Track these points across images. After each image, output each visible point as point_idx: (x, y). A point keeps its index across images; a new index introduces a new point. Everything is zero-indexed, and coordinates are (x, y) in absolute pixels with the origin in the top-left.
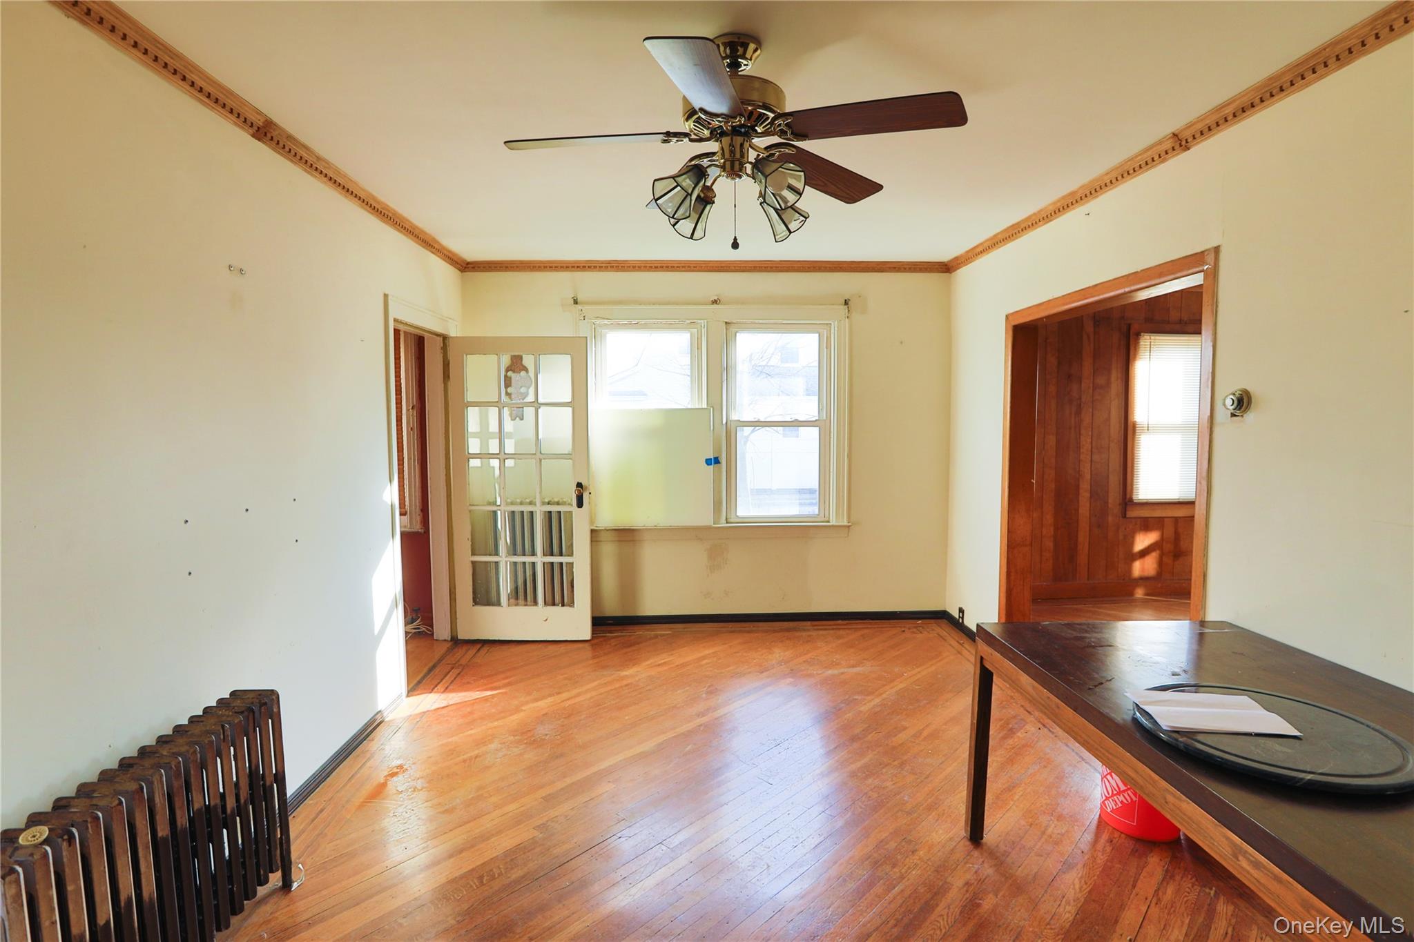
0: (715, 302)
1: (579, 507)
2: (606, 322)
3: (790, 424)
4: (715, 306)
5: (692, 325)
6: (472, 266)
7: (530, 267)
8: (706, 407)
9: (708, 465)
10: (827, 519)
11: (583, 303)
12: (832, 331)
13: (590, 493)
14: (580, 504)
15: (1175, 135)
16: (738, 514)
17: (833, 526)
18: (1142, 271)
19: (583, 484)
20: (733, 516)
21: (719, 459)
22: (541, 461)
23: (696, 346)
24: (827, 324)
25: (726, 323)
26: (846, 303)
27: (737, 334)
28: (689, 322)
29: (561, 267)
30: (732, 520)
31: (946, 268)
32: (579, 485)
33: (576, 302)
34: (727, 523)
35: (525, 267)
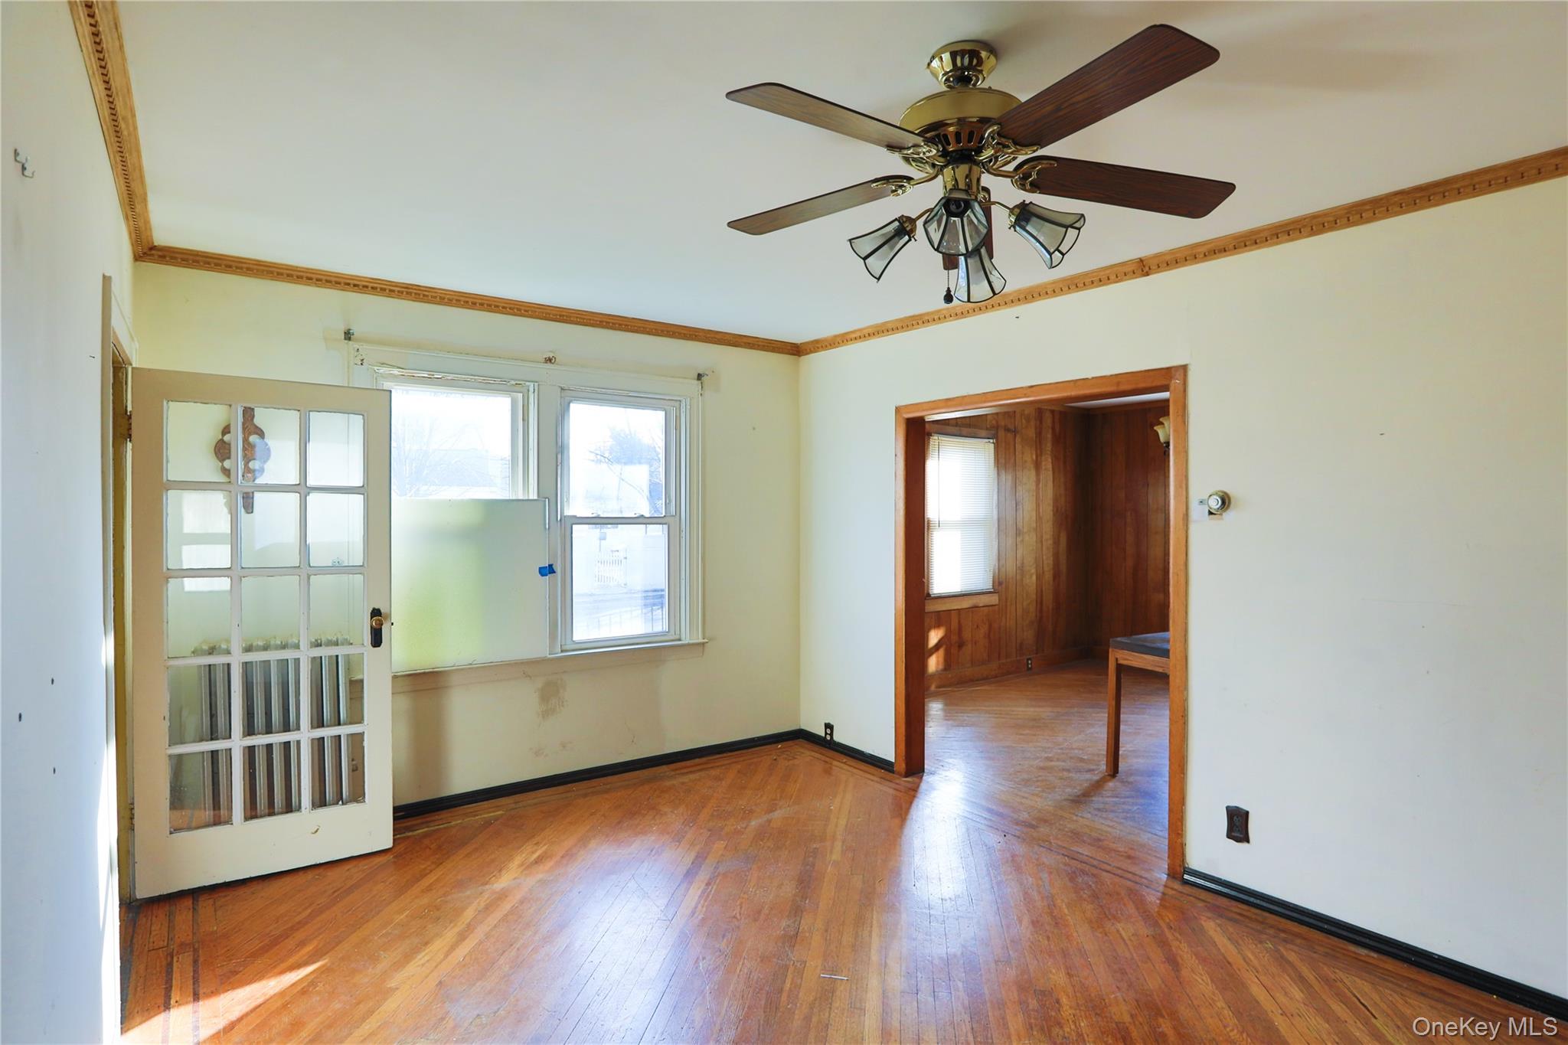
0: (549, 360)
1: (374, 646)
2: (396, 372)
3: (633, 521)
4: (549, 366)
5: (518, 388)
6: (160, 253)
7: (272, 272)
8: (536, 498)
9: (542, 575)
10: (677, 637)
11: (358, 340)
12: (683, 410)
13: (392, 624)
14: (377, 639)
15: (1141, 260)
16: (574, 639)
17: (689, 645)
18: (1093, 378)
19: (382, 611)
20: (569, 642)
21: (554, 566)
22: (309, 578)
23: (520, 417)
24: (676, 400)
25: (562, 389)
26: (700, 377)
27: (571, 405)
28: (513, 382)
29: (327, 281)
30: (567, 647)
31: (796, 350)
32: (376, 613)
33: (348, 335)
34: (562, 651)
35: (263, 271)
